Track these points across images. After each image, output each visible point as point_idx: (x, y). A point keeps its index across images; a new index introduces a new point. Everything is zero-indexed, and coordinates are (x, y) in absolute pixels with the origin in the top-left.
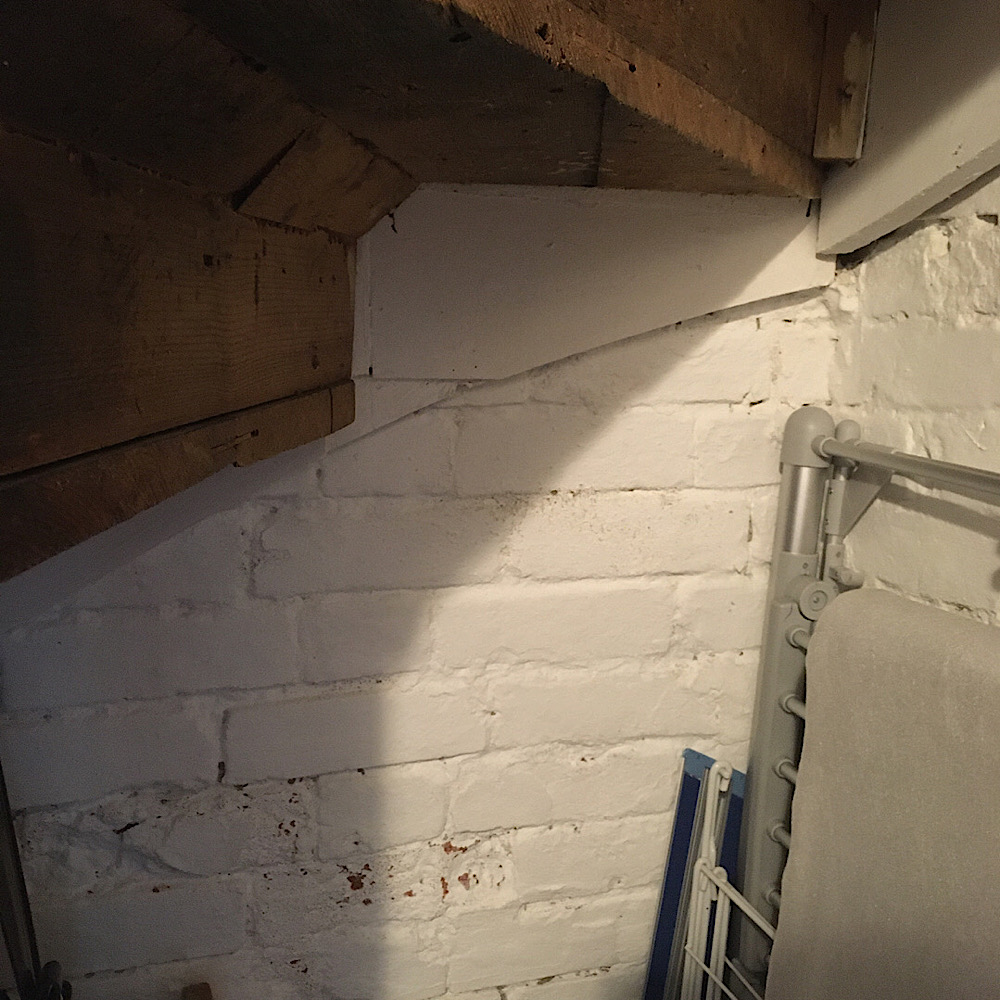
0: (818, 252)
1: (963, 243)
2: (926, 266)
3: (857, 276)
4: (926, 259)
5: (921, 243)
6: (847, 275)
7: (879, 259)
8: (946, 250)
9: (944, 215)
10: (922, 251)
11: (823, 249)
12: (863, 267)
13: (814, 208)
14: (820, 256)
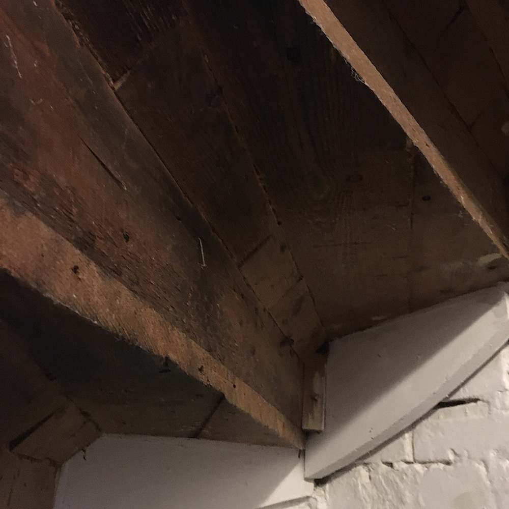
0: (305, 477)
1: (377, 477)
2: (360, 487)
3: (325, 491)
4: (360, 484)
5: (356, 475)
6: (320, 490)
7: (335, 482)
8: (369, 480)
9: (366, 461)
10: (357, 479)
11: (308, 476)
12: (327, 486)
13: (302, 454)
14: (307, 479)
